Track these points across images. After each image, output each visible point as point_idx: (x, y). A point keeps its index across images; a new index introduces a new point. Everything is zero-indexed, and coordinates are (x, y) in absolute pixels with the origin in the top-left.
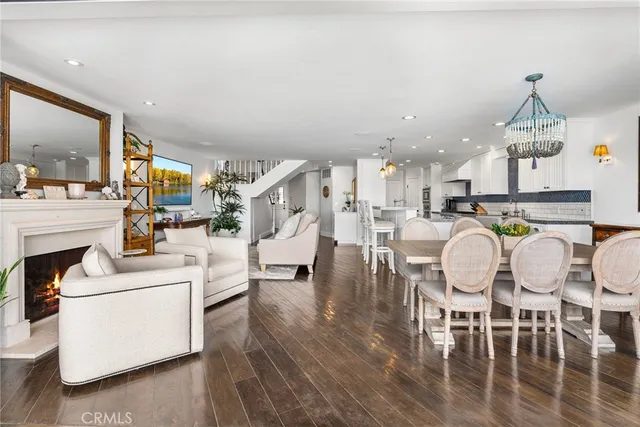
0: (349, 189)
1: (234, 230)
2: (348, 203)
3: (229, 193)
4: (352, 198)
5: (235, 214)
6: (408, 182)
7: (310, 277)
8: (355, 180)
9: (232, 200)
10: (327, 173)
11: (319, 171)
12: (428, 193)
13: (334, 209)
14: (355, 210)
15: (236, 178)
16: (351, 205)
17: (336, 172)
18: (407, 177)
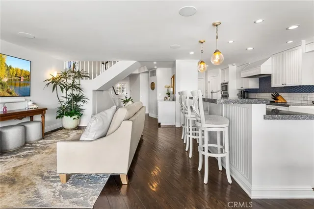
0: (169, 83)
1: (76, 116)
2: (169, 94)
3: (73, 86)
4: (171, 90)
5: (80, 103)
6: (209, 79)
7: (123, 190)
8: (173, 77)
9: (75, 93)
10: (153, 73)
11: (147, 72)
12: (226, 87)
13: (158, 99)
14: (174, 100)
15: (79, 75)
16: (170, 96)
17: (159, 72)
18: (209, 76)
